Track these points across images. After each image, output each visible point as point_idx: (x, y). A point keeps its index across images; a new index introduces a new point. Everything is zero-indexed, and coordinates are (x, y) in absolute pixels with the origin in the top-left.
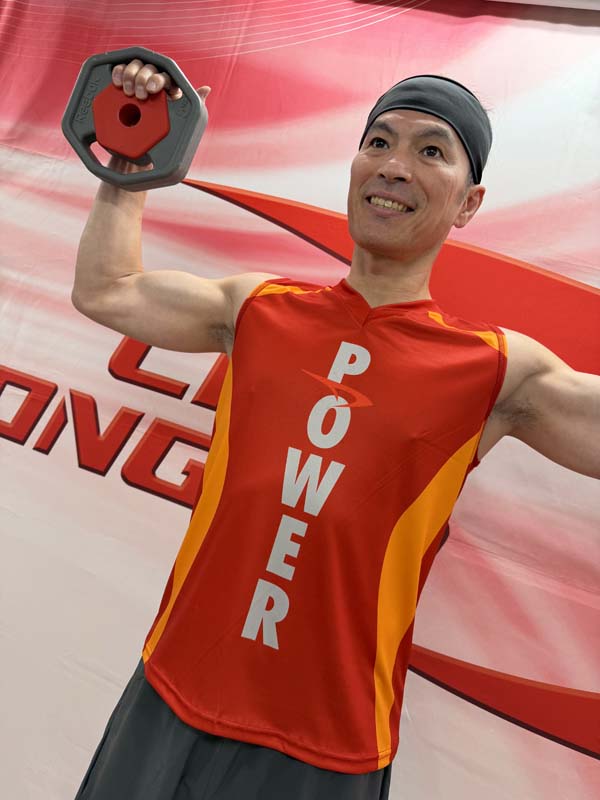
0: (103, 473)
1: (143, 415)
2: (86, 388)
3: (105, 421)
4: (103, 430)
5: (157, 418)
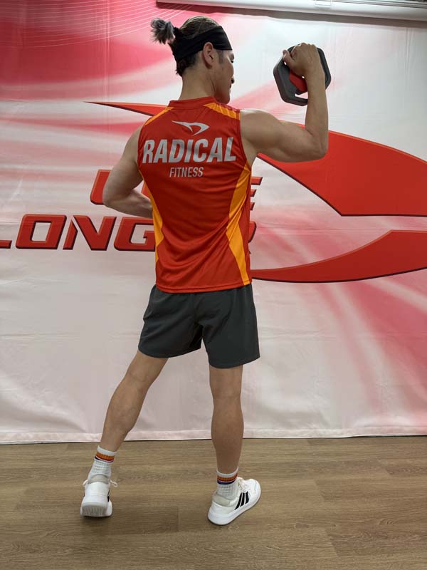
2: (82, 213)
3: (98, 226)
5: (123, 217)
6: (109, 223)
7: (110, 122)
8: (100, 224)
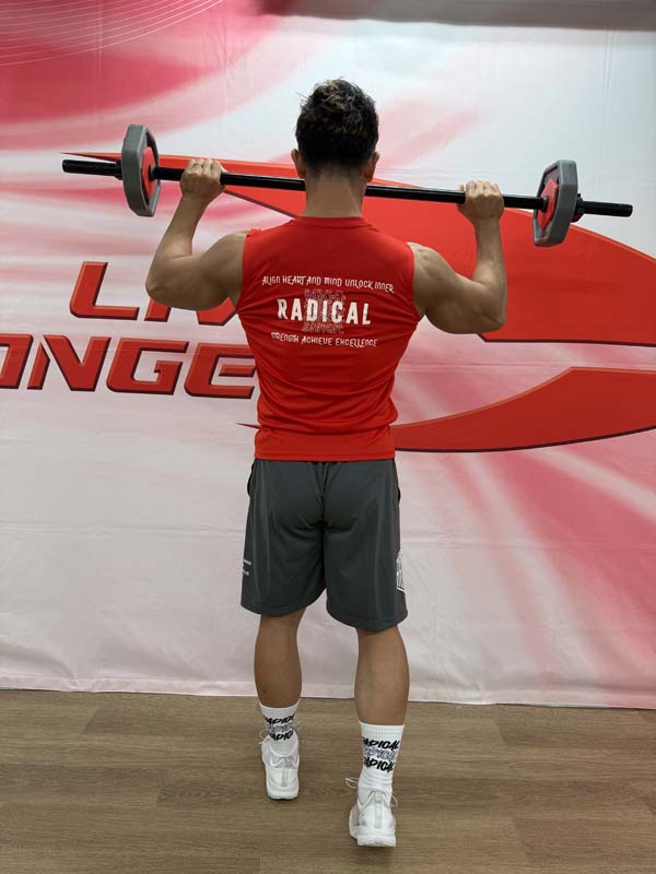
0: (93, 390)
1: (110, 339)
2: (56, 331)
3: (81, 351)
4: (81, 359)
5: (122, 339)
6: (99, 346)
7: (102, 186)
8: (85, 349)
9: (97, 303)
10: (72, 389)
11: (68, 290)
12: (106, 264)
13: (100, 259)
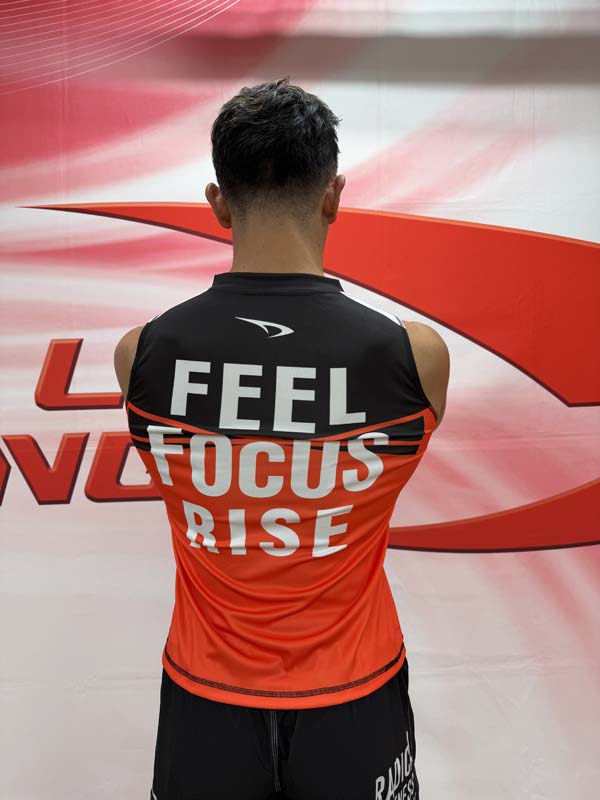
3: (51, 453)
4: (51, 463)
5: (104, 433)
6: (74, 446)
7: (73, 243)
8: (56, 450)
9: (70, 391)
10: (41, 503)
11: (32, 376)
12: (81, 341)
13: (72, 335)
